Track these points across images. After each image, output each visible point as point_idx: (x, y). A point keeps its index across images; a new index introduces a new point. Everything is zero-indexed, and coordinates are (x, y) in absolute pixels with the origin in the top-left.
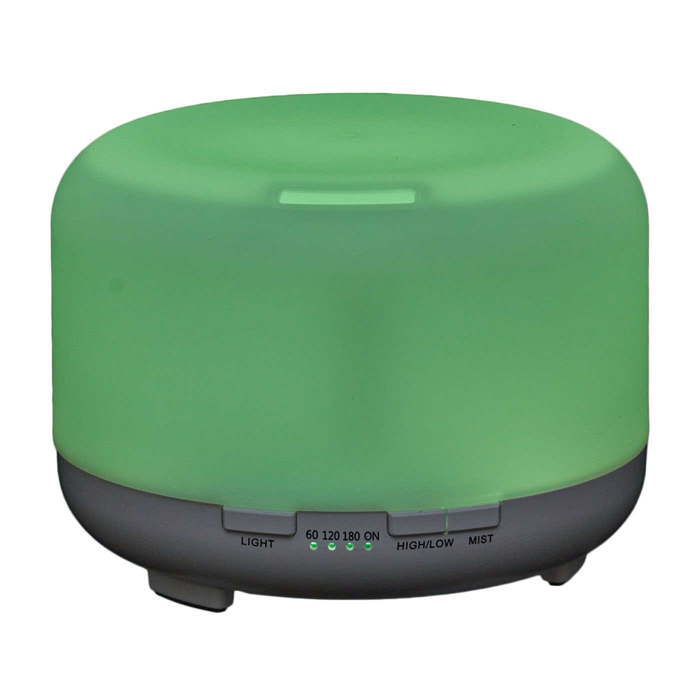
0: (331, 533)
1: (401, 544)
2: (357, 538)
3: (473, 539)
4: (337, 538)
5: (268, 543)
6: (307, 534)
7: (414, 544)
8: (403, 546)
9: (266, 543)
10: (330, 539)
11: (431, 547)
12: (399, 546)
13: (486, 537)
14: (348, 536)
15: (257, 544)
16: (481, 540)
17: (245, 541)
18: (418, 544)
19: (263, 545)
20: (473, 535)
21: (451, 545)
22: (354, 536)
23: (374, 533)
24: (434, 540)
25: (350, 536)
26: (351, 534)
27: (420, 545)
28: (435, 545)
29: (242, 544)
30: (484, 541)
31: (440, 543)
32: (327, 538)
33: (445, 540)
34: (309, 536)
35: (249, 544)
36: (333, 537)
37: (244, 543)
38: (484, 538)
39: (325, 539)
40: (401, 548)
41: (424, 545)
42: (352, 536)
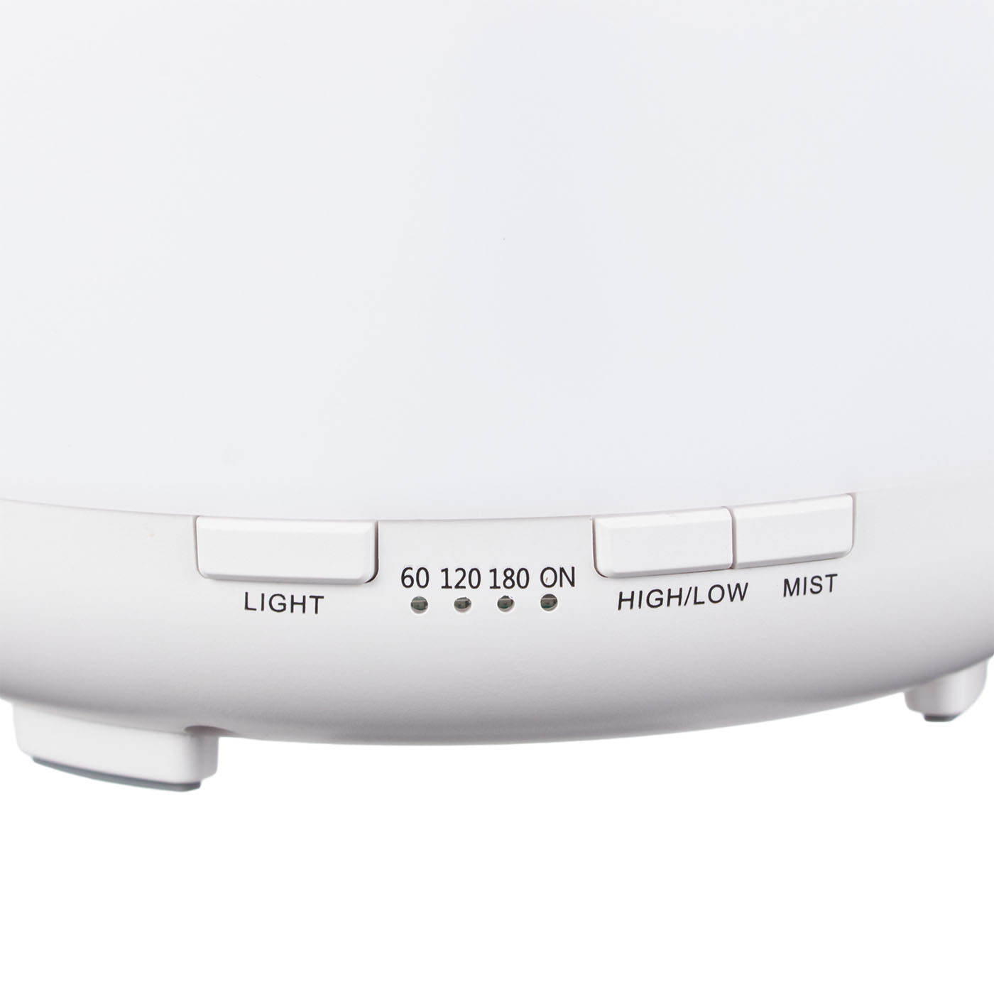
0: (461, 573)
1: (627, 595)
2: (523, 583)
3: (792, 584)
4: (475, 584)
5: (310, 603)
6: (403, 578)
7: (657, 595)
8: (632, 600)
9: (304, 604)
10: (457, 586)
11: (696, 603)
12: (621, 600)
13: (821, 579)
14: (500, 578)
15: (282, 607)
16: (809, 585)
17: (255, 602)
18: (665, 597)
19: (298, 608)
20: (792, 573)
21: (742, 598)
22: (515, 578)
23: (562, 570)
24: (703, 583)
25: (507, 578)
26: (509, 574)
27: (670, 597)
28: (706, 599)
29: (247, 608)
30: (816, 589)
31: (716, 594)
32: (449, 585)
33: (729, 586)
34: (408, 581)
35: (263, 609)
36: (465, 582)
37: (249, 606)
38: (816, 581)
39: (447, 586)
40: (626, 605)
41: (680, 597)
42: (510, 578)
